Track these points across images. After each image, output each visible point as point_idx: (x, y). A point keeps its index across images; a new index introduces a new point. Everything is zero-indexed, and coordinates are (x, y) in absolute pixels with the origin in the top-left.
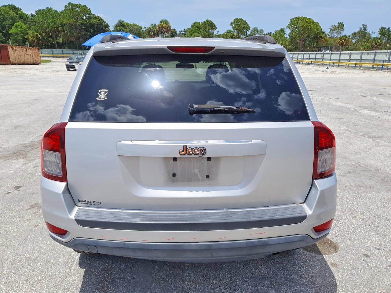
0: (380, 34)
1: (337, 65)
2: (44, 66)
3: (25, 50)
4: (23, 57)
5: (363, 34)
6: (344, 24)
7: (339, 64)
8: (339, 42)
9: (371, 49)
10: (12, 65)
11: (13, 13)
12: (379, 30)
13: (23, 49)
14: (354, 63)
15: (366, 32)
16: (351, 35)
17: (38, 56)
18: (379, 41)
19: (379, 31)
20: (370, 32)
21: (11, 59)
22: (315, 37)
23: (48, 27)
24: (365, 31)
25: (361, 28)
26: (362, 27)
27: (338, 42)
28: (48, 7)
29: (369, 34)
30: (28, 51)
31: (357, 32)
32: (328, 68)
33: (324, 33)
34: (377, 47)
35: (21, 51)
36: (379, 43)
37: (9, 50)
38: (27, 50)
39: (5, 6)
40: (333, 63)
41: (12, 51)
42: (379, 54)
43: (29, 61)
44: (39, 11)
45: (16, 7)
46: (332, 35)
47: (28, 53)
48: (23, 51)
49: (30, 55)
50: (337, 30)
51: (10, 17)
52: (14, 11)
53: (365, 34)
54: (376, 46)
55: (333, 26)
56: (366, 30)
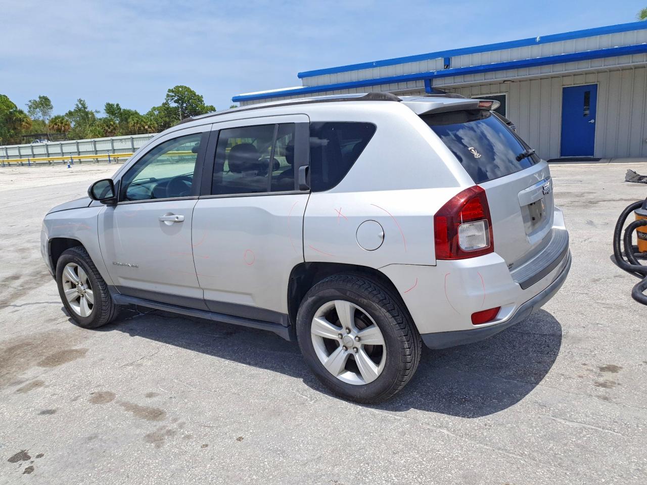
0: (108, 113)
1: (77, 162)
5: (82, 114)
6: (49, 98)
7: (80, 160)
8: (54, 126)
9: (104, 135)
12: (105, 108)
14: (105, 156)
15: (87, 110)
16: (65, 115)
18: (112, 123)
19: (105, 110)
20: (93, 111)
22: (8, 120)
24: (84, 109)
25: (77, 105)
26: (78, 103)
27: (51, 127)
29: (92, 114)
31: (73, 110)
32: (69, 167)
33: (21, 112)
34: (111, 132)
36: (112, 126)
40: (72, 160)
42: (137, 139)
46: (35, 116)
50: (41, 107)
53: (87, 114)
54: (109, 130)
55: (32, 102)
56: (86, 108)
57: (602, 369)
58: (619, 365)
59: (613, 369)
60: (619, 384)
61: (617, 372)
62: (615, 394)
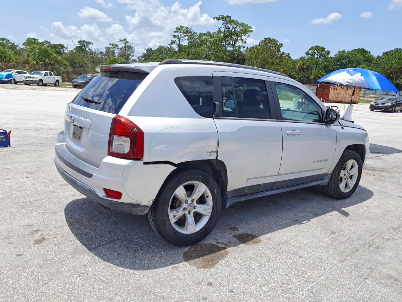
2: (360, 105)
3: (346, 89)
4: (342, 96)
10: (329, 102)
11: (360, 56)
13: (344, 88)
17: (357, 96)
21: (330, 97)
23: (390, 68)
28: (397, 48)
30: (348, 91)
35: (342, 91)
37: (331, 89)
38: (348, 89)
39: (355, 50)
41: (333, 90)
43: (347, 99)
44: (387, 53)
45: (365, 50)
47: (348, 93)
48: (344, 90)
49: (349, 94)
51: (355, 60)
52: (362, 54)
57: (44, 239)
58: (36, 246)
59: (38, 242)
60: (29, 235)
61: (34, 241)
62: (28, 229)
